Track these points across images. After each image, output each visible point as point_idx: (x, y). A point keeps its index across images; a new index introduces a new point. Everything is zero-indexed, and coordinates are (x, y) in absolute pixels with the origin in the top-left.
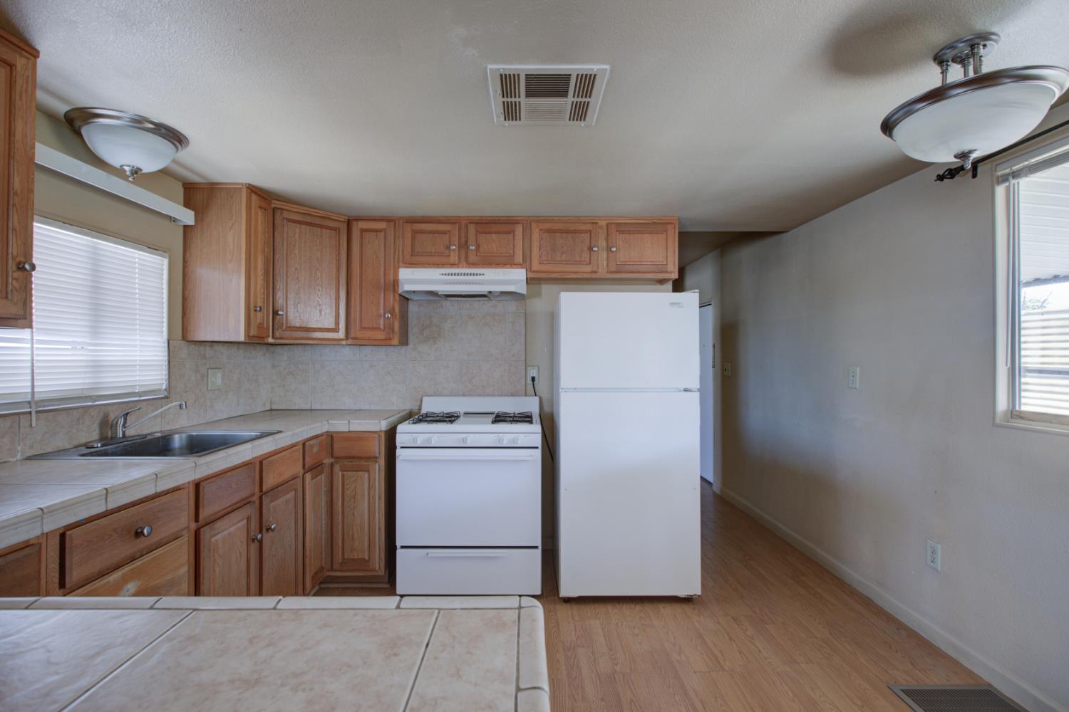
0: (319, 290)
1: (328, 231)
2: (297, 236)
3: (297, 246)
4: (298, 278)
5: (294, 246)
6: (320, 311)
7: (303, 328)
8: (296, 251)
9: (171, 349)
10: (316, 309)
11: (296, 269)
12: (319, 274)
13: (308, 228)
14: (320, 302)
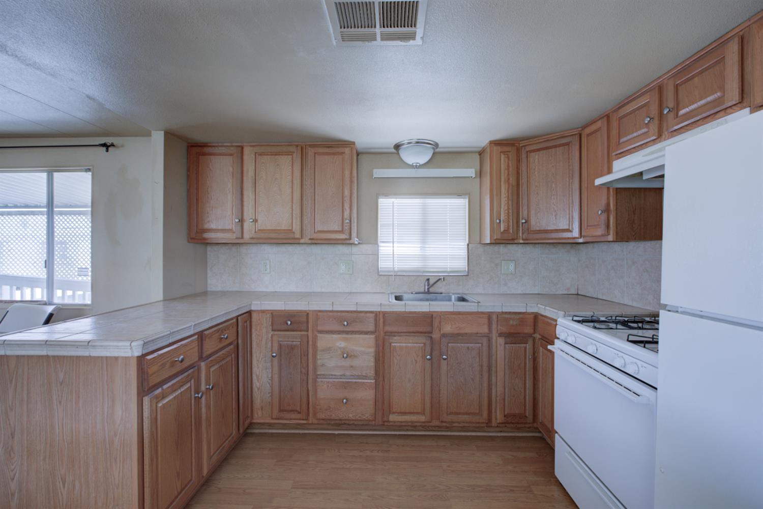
0: (554, 199)
1: (561, 148)
2: (536, 160)
3: (536, 170)
4: (537, 193)
5: (534, 169)
6: (556, 216)
7: (542, 230)
8: (536, 173)
9: (470, 249)
10: (552, 215)
11: (536, 186)
12: (554, 186)
13: (545, 151)
14: (555, 208)
